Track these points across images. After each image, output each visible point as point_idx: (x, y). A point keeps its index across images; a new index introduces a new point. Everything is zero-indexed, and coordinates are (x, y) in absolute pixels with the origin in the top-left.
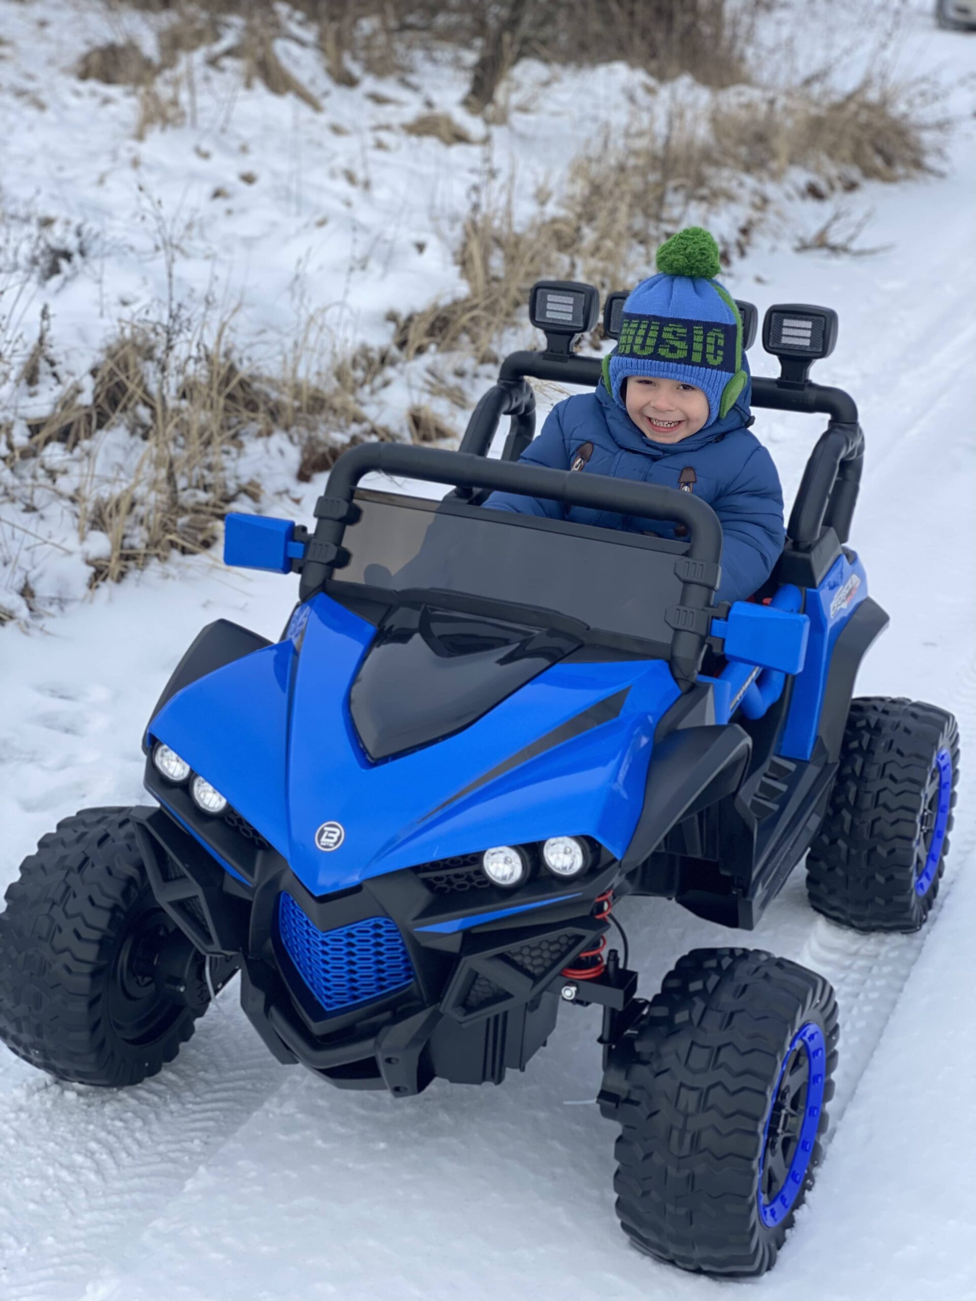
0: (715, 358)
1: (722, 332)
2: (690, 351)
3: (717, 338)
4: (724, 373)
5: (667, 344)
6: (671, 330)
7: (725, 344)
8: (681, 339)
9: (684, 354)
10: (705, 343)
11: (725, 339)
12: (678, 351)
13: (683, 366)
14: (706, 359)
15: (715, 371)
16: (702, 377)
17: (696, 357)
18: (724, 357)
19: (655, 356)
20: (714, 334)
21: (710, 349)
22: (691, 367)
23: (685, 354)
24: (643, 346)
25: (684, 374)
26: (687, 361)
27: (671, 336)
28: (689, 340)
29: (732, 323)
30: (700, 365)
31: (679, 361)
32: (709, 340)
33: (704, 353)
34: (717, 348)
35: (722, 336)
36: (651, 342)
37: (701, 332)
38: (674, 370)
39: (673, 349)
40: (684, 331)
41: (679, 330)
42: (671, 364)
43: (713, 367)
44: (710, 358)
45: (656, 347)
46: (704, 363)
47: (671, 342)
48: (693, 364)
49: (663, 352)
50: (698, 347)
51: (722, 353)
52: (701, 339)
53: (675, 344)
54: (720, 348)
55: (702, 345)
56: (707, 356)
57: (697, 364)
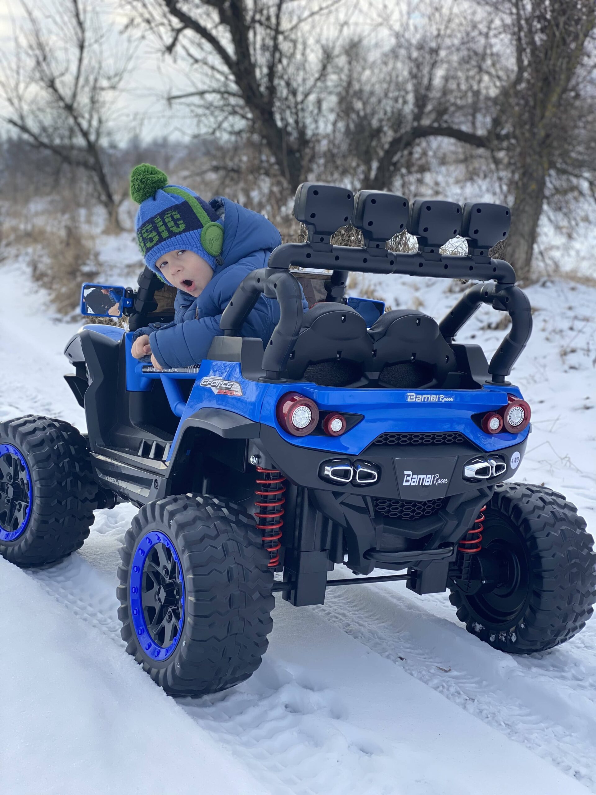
0: (178, 227)
1: (174, 211)
2: (159, 234)
3: (172, 217)
4: (191, 232)
5: (146, 240)
6: (144, 231)
8: (151, 231)
9: (156, 239)
10: (165, 224)
11: (179, 213)
13: (160, 244)
14: (172, 231)
15: (183, 235)
16: (176, 243)
17: (165, 234)
18: (184, 222)
19: (147, 250)
20: (169, 215)
21: (171, 224)
22: (164, 242)
23: (157, 237)
24: (142, 249)
26: (161, 240)
27: (146, 234)
28: (156, 228)
30: (170, 237)
31: (157, 244)
32: (167, 220)
33: (168, 229)
34: (175, 221)
36: (142, 245)
37: (160, 219)
39: (151, 240)
40: (151, 226)
41: (147, 228)
43: (180, 233)
44: (175, 229)
45: (145, 245)
46: (172, 234)
47: (149, 237)
48: (165, 239)
49: (148, 245)
50: (162, 229)
51: (182, 222)
52: (161, 223)
53: (150, 236)
54: (178, 220)
55: (164, 226)
56: (171, 229)
57: (168, 238)
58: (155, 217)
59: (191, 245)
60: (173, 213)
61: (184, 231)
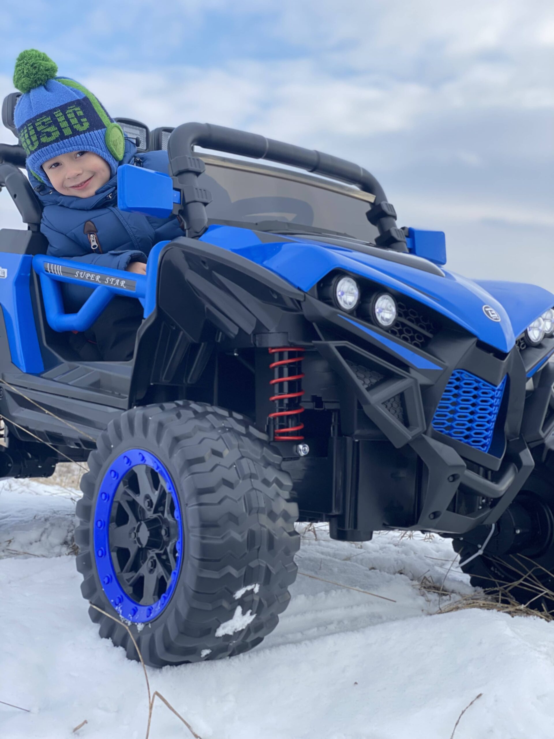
0: (82, 125)
1: (77, 106)
2: (60, 129)
3: (75, 112)
4: (96, 132)
5: (43, 133)
6: (40, 123)
7: (84, 113)
8: (50, 125)
9: (57, 134)
10: (67, 120)
11: (82, 109)
12: (53, 134)
14: (76, 129)
15: (87, 134)
16: (80, 143)
17: (67, 132)
18: (88, 121)
19: (42, 145)
20: (71, 111)
21: (74, 121)
22: (67, 140)
23: (58, 133)
24: (32, 143)
25: (66, 147)
26: (63, 137)
27: (42, 127)
28: (55, 122)
29: (82, 98)
30: (73, 135)
31: (56, 140)
32: (69, 116)
33: (71, 126)
34: (79, 118)
35: (79, 109)
36: (34, 138)
37: (61, 114)
38: (58, 147)
39: (49, 134)
40: (49, 118)
41: (44, 120)
42: (53, 145)
43: (84, 132)
44: (78, 127)
45: (39, 139)
46: (76, 133)
47: (45, 131)
48: (67, 137)
49: (44, 140)
50: (63, 125)
51: (85, 120)
52: (63, 118)
53: (48, 130)
54: (81, 117)
55: (66, 122)
56: (75, 127)
57: (71, 136)
58: (55, 110)
59: (95, 146)
60: (76, 109)
61: (89, 130)
